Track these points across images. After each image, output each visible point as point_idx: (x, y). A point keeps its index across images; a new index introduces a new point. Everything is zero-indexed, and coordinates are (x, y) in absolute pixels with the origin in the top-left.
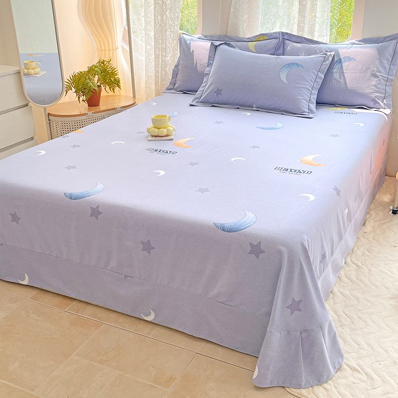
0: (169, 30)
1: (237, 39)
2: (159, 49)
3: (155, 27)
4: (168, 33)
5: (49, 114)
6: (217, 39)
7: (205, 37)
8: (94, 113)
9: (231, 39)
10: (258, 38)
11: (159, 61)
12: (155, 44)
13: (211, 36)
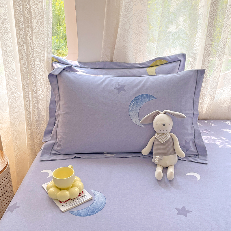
0: (38, 59)
1: (127, 65)
4: (36, 63)
6: (101, 67)
7: (85, 64)
9: (120, 66)
10: (154, 62)
13: (92, 63)
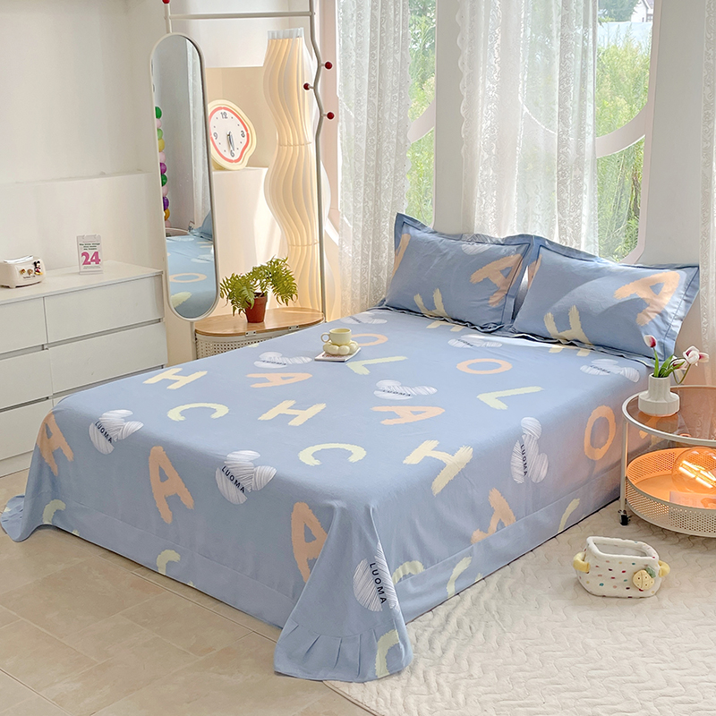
2: (369, 247)
3: (364, 217)
5: (196, 331)
8: (258, 332)
11: (368, 264)
12: (364, 239)
